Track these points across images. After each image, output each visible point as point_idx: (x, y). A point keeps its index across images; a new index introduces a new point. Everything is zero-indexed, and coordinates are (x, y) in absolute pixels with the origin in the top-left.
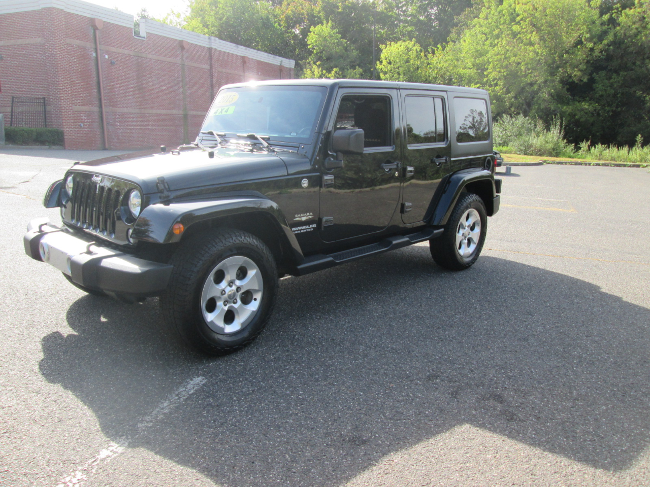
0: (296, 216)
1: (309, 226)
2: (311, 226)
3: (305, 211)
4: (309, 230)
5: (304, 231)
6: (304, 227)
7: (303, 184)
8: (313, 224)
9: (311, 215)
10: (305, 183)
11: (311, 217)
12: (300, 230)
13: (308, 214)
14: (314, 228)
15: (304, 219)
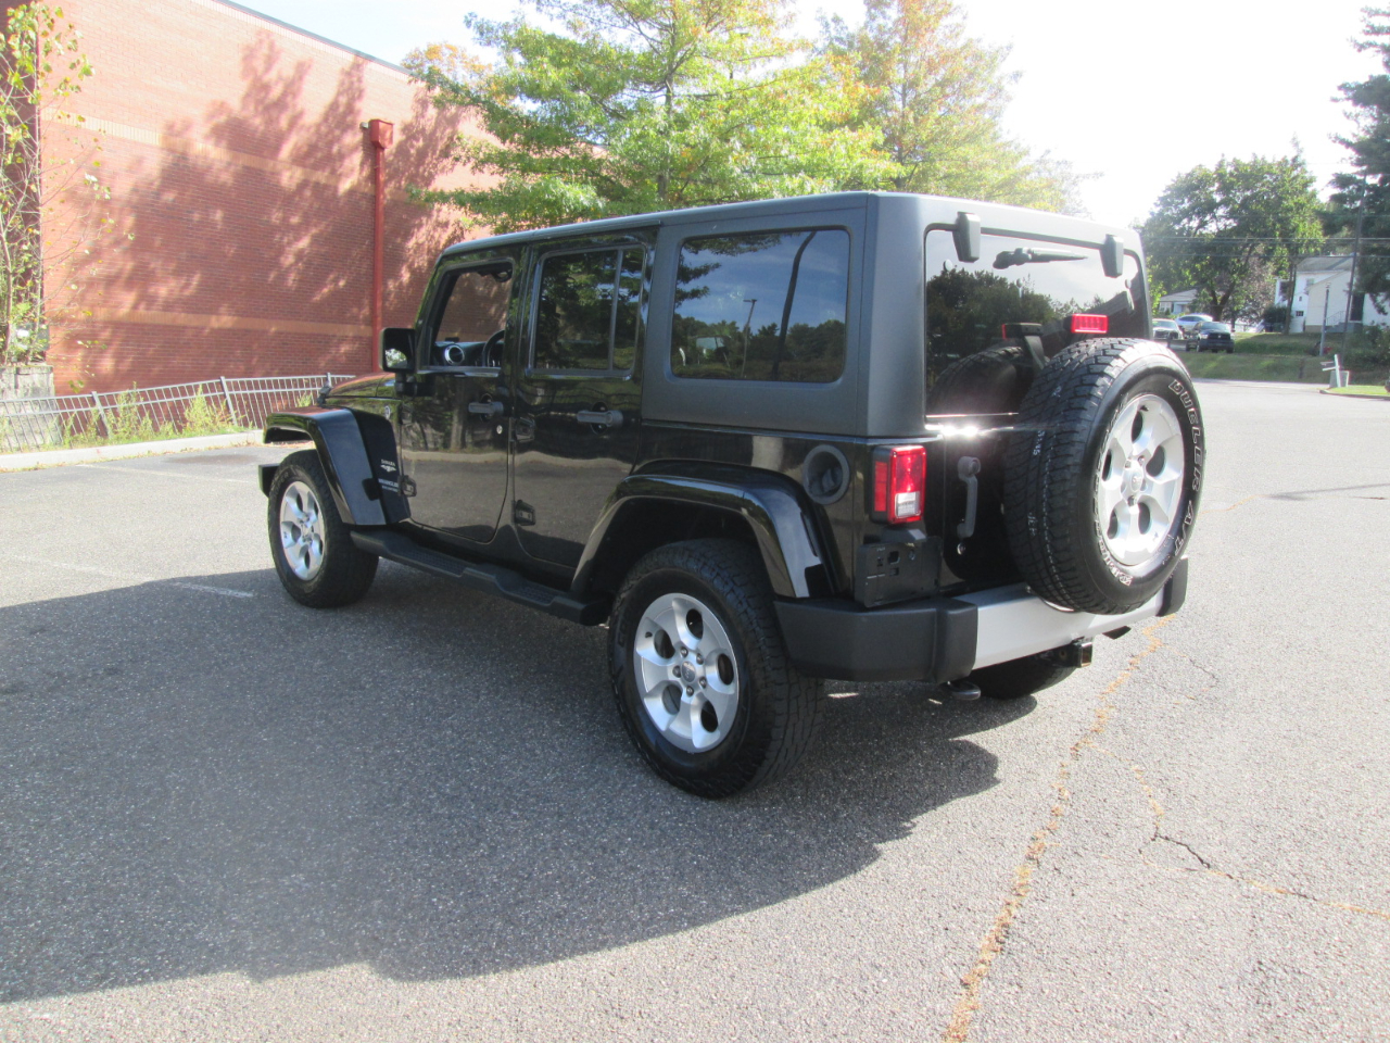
1: (394, 484)
4: (394, 490)
8: (396, 481)
9: (394, 466)
10: (388, 413)
11: (394, 469)
13: (391, 463)
14: (398, 489)
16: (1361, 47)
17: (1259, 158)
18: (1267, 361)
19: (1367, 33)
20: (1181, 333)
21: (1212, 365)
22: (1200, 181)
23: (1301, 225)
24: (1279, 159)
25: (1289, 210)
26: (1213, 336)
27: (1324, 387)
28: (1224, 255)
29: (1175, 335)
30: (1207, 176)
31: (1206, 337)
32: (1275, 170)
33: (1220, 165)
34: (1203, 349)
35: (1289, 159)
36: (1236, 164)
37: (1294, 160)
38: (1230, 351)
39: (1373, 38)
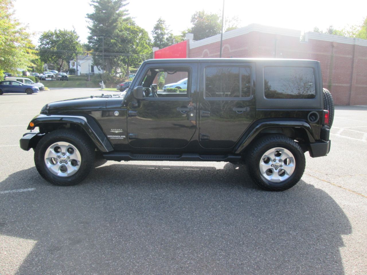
0: (112, 130)
1: (121, 136)
2: (122, 136)
3: (118, 128)
4: (121, 138)
5: (117, 138)
6: (117, 136)
7: (115, 114)
8: (123, 135)
9: (121, 131)
10: (117, 114)
11: (121, 132)
12: (115, 138)
13: (119, 130)
14: (124, 138)
15: (117, 132)
16: (91, 5)
17: (66, 30)
18: (78, 83)
19: (92, 2)
20: (54, 75)
21: (64, 84)
22: (51, 34)
23: (78, 48)
24: (70, 31)
25: (75, 44)
26: (63, 76)
27: (100, 89)
28: (60, 55)
29: (53, 76)
30: (53, 33)
31: (61, 76)
32: (70, 33)
33: (56, 31)
34: (60, 80)
35: (73, 31)
36: (60, 31)
37: (74, 31)
38: (67, 80)
39: (93, 3)
